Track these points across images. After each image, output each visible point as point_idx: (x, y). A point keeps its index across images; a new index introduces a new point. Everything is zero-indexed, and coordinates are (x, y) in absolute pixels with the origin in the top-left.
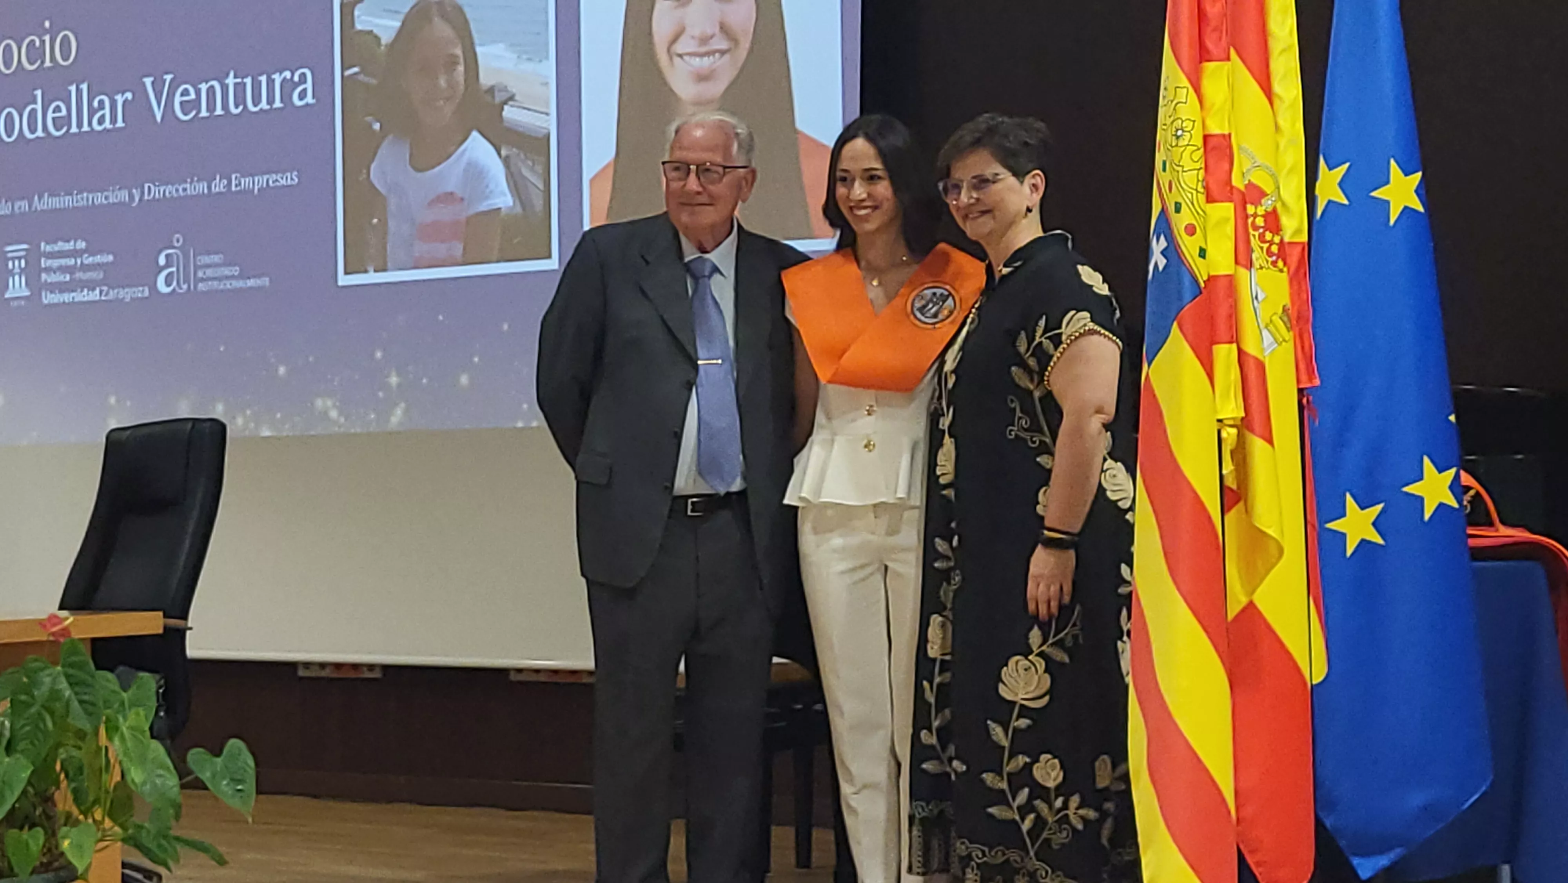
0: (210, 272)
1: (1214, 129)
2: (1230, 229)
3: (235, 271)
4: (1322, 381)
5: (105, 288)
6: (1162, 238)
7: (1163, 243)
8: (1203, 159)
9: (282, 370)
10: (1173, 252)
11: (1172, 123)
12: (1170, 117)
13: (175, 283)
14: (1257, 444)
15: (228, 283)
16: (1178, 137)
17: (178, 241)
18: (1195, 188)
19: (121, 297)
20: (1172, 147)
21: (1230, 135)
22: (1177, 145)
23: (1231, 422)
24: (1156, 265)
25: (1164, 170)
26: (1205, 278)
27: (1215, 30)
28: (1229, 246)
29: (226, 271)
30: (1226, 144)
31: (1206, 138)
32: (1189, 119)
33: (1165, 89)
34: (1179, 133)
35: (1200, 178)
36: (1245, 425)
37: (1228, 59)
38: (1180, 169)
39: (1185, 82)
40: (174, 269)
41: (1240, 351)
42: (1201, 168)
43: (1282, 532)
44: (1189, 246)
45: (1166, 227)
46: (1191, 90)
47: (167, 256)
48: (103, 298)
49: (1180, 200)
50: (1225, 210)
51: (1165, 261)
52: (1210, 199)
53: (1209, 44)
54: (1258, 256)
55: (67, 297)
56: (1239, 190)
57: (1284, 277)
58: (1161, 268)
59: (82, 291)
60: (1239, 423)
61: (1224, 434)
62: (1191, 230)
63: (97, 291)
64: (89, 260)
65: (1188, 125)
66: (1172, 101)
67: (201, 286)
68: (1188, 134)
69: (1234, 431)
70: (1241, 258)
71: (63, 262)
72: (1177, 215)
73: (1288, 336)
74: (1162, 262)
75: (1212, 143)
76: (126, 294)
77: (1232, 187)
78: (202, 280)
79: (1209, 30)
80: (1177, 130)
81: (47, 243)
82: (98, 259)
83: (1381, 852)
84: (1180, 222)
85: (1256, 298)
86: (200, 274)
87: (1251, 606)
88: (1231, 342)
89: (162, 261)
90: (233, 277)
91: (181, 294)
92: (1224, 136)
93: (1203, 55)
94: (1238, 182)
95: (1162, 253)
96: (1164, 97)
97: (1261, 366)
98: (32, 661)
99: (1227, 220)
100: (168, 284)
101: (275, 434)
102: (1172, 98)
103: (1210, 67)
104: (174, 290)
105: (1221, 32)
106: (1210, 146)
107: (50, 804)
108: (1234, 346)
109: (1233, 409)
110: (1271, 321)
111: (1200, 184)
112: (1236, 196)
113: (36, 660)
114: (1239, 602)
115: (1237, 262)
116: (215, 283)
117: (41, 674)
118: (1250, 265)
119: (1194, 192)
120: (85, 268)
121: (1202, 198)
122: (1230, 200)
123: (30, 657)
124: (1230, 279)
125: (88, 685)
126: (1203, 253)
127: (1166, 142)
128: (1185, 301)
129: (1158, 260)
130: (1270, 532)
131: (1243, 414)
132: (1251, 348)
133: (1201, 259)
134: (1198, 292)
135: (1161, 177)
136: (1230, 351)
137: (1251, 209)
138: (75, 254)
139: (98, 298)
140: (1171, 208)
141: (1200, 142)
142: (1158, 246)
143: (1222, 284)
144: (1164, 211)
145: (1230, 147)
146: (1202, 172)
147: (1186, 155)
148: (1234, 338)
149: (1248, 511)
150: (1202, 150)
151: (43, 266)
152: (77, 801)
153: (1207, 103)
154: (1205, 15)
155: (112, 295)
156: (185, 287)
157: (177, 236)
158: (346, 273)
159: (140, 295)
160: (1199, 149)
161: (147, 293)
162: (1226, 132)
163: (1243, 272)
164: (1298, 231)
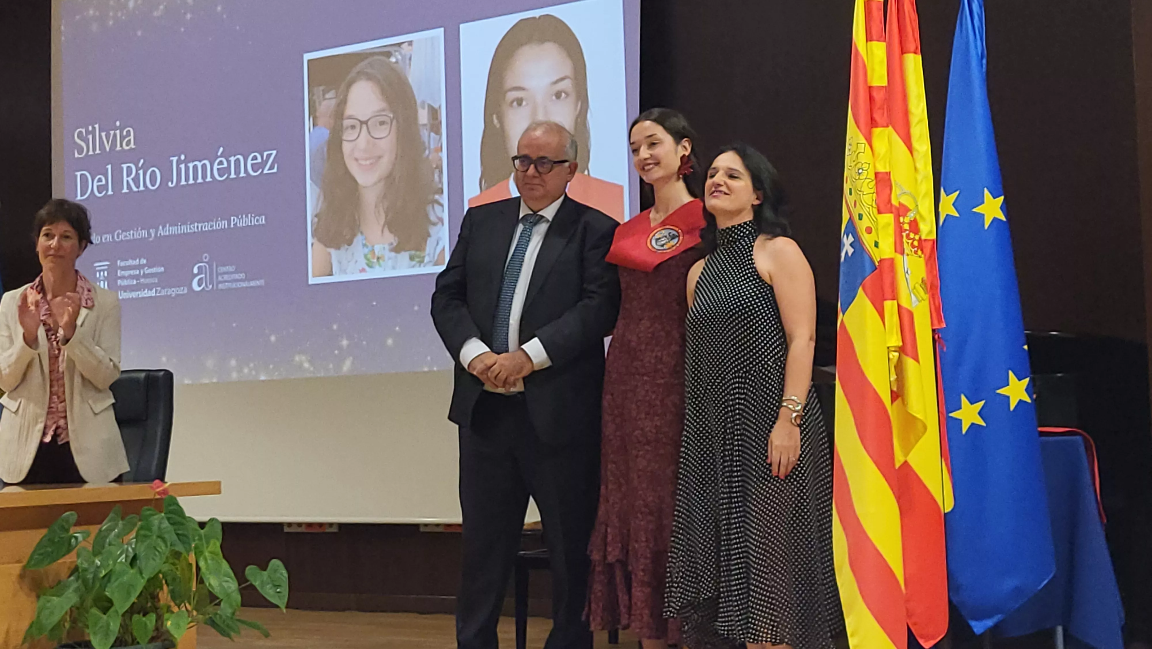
0: (226, 277)
1: (881, 169)
2: (891, 230)
3: (242, 276)
4: (947, 325)
5: (159, 288)
6: (850, 236)
7: (851, 239)
8: (875, 187)
9: (273, 338)
10: (858, 244)
11: (856, 165)
12: (854, 161)
13: (204, 285)
14: (909, 362)
15: (238, 284)
16: (859, 174)
17: (206, 258)
18: (870, 204)
19: (169, 294)
20: (856, 179)
21: (890, 173)
22: (859, 179)
23: (893, 349)
24: (847, 253)
25: (851, 194)
26: (878, 260)
27: (879, 108)
28: (891, 240)
29: (237, 276)
30: (888, 177)
31: (876, 174)
32: (866, 163)
33: (850, 145)
34: (860, 171)
35: (874, 199)
36: (902, 350)
37: (887, 126)
38: (861, 193)
39: (863, 140)
40: (203, 276)
41: (899, 306)
42: (873, 193)
43: (926, 418)
44: (868, 240)
45: (852, 228)
46: (867, 145)
47: (198, 268)
48: (158, 295)
49: (862, 212)
50: (888, 218)
51: (852, 250)
52: (879, 212)
53: (877, 116)
54: (907, 248)
55: (134, 295)
56: (896, 207)
57: (922, 262)
58: (850, 254)
59: (144, 290)
60: (898, 349)
61: (891, 356)
62: (869, 230)
63: (154, 290)
64: (148, 271)
65: (865, 166)
66: (855, 152)
67: (221, 286)
68: (866, 172)
69: (896, 354)
70: (898, 249)
71: (132, 272)
72: (860, 221)
73: (926, 297)
74: (851, 251)
75: (880, 176)
76: (173, 292)
77: (892, 205)
78: (221, 282)
79: (875, 110)
80: (859, 170)
81: (122, 260)
82: (154, 270)
83: (990, 616)
84: (862, 226)
85: (907, 272)
86: (220, 278)
87: (906, 463)
88: (894, 299)
89: (195, 271)
90: (241, 280)
91: (208, 291)
92: (887, 173)
93: (873, 123)
94: (895, 202)
95: (851, 245)
96: (850, 150)
97: (911, 314)
98: (146, 511)
99: (889, 224)
100: (199, 285)
101: (269, 379)
102: (854, 149)
103: (877, 131)
104: (203, 288)
105: (883, 109)
106: (878, 179)
107: (156, 600)
108: (895, 302)
109: (895, 341)
110: (915, 288)
111: (874, 202)
112: (894, 210)
113: (149, 510)
114: (899, 461)
115: (896, 251)
116: (230, 284)
117: (152, 519)
118: (902, 253)
119: (871, 207)
120: (145, 276)
121: (875, 211)
122: (892, 213)
123: (146, 507)
124: (892, 261)
125: (182, 524)
126: (876, 245)
127: (851, 177)
128: (866, 275)
129: (847, 248)
130: (918, 416)
131: (901, 344)
132: (904, 304)
133: (876, 248)
134: (874, 268)
135: (848, 198)
136: (893, 306)
137: (901, 219)
138: (140, 267)
139: (154, 295)
140: (856, 217)
141: (873, 177)
142: (847, 241)
143: (886, 265)
144: (851, 219)
145: (890, 179)
146: (875, 194)
147: (865, 184)
148: (894, 297)
149: (904, 403)
150: (874, 182)
151: (119, 275)
152: (173, 598)
153: (876, 153)
154: (874, 100)
155: (163, 293)
156: (211, 286)
157: (206, 255)
158: (314, 276)
159: (181, 293)
160: (872, 181)
161: (186, 291)
162: (888, 170)
163: (899, 257)
164: (930, 232)
